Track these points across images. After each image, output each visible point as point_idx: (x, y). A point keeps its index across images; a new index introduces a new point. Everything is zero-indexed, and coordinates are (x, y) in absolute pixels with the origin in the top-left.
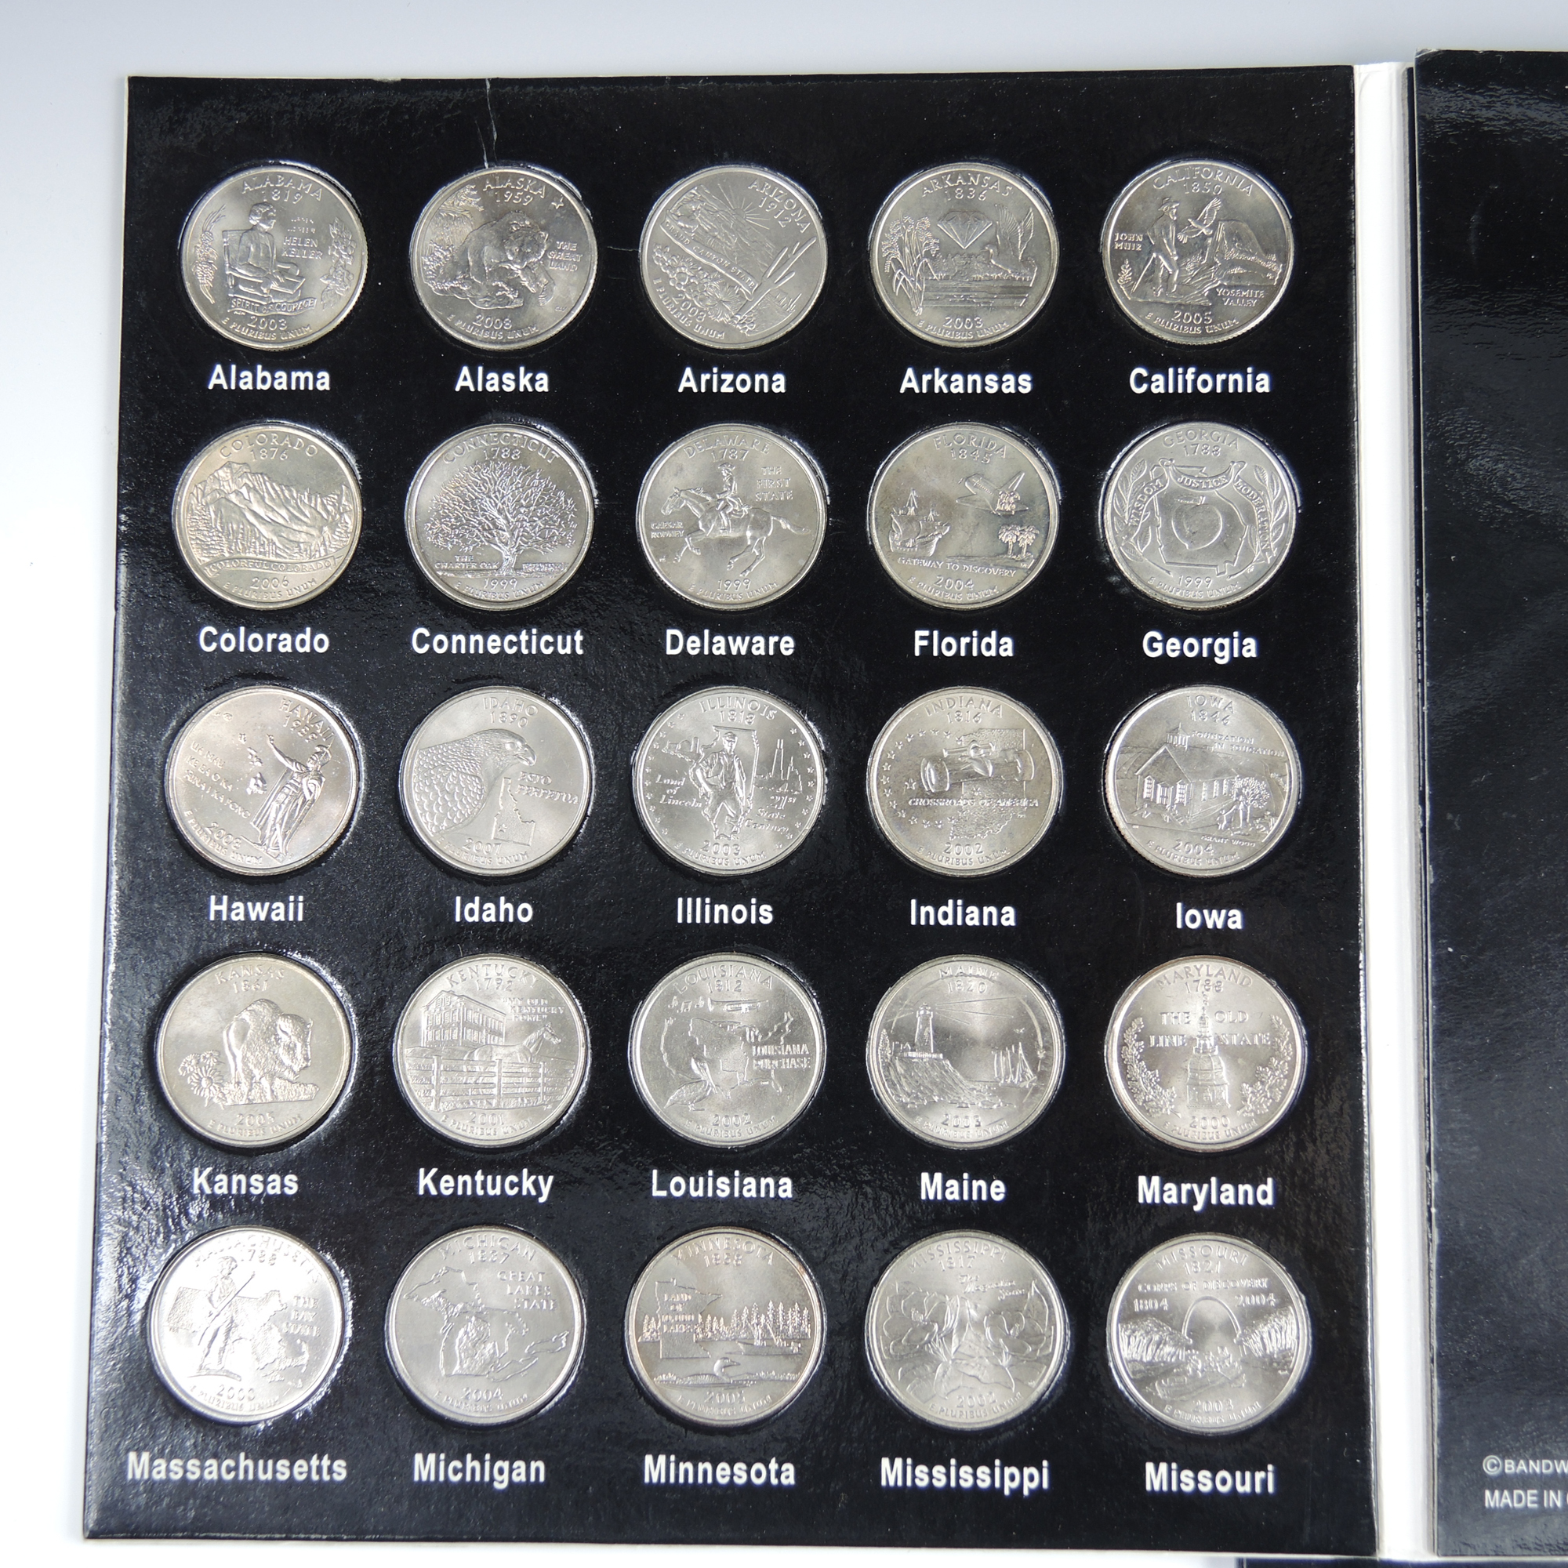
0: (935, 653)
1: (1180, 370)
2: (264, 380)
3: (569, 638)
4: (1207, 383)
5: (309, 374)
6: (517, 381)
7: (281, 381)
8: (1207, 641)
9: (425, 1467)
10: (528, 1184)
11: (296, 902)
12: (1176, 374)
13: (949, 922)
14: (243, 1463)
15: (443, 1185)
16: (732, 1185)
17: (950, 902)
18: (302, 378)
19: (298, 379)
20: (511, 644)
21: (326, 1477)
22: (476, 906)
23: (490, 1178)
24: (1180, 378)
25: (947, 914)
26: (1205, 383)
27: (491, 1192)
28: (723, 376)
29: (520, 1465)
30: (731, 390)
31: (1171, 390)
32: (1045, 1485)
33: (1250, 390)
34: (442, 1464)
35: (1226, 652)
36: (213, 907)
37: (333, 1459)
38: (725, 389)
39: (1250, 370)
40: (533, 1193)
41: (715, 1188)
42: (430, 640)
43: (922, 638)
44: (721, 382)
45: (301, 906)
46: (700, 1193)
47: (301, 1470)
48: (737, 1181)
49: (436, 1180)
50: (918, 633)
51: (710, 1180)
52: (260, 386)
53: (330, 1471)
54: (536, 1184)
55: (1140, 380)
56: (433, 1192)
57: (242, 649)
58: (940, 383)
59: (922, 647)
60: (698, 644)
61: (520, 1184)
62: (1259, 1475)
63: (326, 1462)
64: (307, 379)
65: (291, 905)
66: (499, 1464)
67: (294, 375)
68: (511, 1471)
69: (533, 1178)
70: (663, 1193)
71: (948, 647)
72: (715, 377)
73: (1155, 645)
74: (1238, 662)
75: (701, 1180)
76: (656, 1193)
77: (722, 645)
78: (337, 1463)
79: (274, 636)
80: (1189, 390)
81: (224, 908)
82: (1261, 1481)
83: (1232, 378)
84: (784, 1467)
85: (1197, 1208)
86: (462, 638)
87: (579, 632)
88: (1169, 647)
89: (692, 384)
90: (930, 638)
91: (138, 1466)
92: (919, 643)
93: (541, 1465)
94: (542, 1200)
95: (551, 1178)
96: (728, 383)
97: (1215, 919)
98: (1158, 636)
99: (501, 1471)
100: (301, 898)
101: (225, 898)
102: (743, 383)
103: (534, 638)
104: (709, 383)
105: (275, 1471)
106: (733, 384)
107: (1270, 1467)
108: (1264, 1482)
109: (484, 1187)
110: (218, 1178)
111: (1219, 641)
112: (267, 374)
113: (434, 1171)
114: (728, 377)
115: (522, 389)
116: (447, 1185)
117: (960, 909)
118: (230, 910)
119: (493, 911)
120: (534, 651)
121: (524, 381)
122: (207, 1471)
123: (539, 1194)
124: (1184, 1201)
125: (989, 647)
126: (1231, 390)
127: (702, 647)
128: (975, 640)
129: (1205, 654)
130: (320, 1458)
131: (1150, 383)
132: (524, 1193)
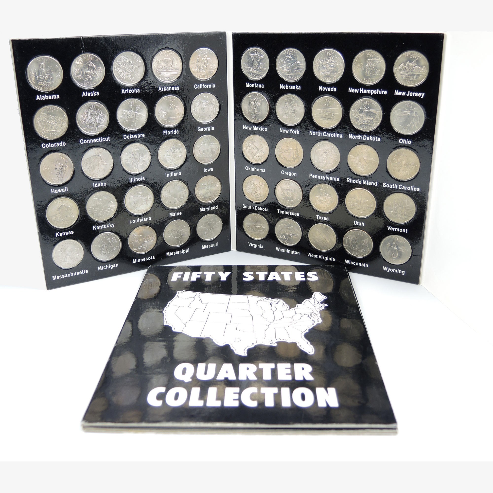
0: (167, 134)
1: (202, 84)
2: (47, 98)
3: (107, 138)
4: (206, 86)
5: (55, 96)
6: (93, 94)
7: (50, 97)
8: (207, 128)
9: (100, 268)
10: (110, 225)
11: (66, 188)
12: (201, 85)
13: (171, 176)
14: (71, 274)
15: (97, 228)
16: (142, 220)
17: (171, 173)
18: (54, 97)
19: (53, 97)
20: (98, 140)
21: (85, 273)
22: (97, 184)
23: (104, 226)
24: (202, 86)
25: (171, 175)
26: (205, 86)
27: (105, 228)
28: (129, 90)
29: (114, 265)
30: (131, 93)
31: (200, 88)
32: (189, 251)
33: (212, 87)
34: (102, 267)
35: (210, 130)
36: (52, 191)
37: (85, 270)
38: (130, 93)
39: (212, 84)
40: (112, 226)
41: (139, 221)
42: (83, 141)
43: (165, 132)
44: (129, 91)
45: (67, 189)
46: (137, 222)
47: (80, 273)
48: (143, 219)
49: (96, 227)
50: (164, 131)
51: (139, 220)
52: (46, 99)
53: (85, 272)
54: (112, 225)
55: (196, 86)
56: (96, 229)
57: (50, 147)
58: (165, 89)
59: (165, 134)
60: (129, 137)
61: (109, 226)
62: (216, 244)
63: (84, 271)
64: (55, 97)
65: (66, 189)
66: (111, 265)
67: (52, 96)
68: (113, 266)
69: (111, 224)
70: (132, 223)
71: (169, 133)
72: (128, 90)
73: (200, 129)
74: (211, 131)
75: (137, 220)
76: (130, 223)
77: (133, 136)
78: (86, 271)
79: (56, 144)
80: (203, 88)
81: (54, 191)
82: (217, 244)
83: (209, 85)
84: (153, 257)
85: (208, 211)
86: (89, 140)
87: (109, 137)
88: (202, 130)
89: (124, 92)
90: (166, 132)
91: (54, 278)
92: (164, 133)
93: (117, 264)
94: (113, 227)
95: (114, 224)
96: (130, 92)
97: (209, 170)
98: (200, 128)
99: (112, 266)
100: (67, 187)
101: (54, 189)
102: (133, 91)
103: (101, 139)
104: (127, 91)
105: (76, 274)
106: (131, 91)
107: (218, 243)
108: (217, 245)
109: (104, 227)
110: (60, 234)
111: (209, 128)
112: (47, 96)
113: (95, 226)
114: (130, 90)
115: (94, 95)
116: (98, 228)
117: (173, 174)
118: (55, 191)
119: (100, 185)
120: (102, 141)
121: (95, 94)
122: (66, 276)
123: (113, 226)
124: (206, 210)
125: (175, 132)
126: (209, 87)
127: (130, 137)
128: (173, 131)
129: (207, 130)
130: (83, 271)
131: (197, 87)
132: (110, 227)
